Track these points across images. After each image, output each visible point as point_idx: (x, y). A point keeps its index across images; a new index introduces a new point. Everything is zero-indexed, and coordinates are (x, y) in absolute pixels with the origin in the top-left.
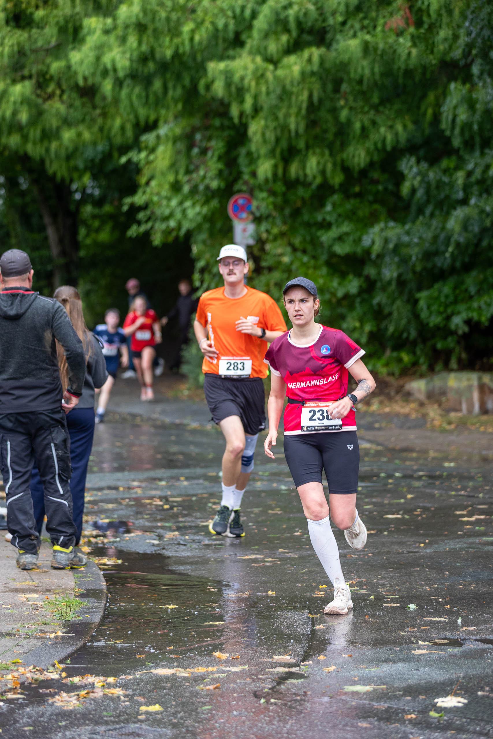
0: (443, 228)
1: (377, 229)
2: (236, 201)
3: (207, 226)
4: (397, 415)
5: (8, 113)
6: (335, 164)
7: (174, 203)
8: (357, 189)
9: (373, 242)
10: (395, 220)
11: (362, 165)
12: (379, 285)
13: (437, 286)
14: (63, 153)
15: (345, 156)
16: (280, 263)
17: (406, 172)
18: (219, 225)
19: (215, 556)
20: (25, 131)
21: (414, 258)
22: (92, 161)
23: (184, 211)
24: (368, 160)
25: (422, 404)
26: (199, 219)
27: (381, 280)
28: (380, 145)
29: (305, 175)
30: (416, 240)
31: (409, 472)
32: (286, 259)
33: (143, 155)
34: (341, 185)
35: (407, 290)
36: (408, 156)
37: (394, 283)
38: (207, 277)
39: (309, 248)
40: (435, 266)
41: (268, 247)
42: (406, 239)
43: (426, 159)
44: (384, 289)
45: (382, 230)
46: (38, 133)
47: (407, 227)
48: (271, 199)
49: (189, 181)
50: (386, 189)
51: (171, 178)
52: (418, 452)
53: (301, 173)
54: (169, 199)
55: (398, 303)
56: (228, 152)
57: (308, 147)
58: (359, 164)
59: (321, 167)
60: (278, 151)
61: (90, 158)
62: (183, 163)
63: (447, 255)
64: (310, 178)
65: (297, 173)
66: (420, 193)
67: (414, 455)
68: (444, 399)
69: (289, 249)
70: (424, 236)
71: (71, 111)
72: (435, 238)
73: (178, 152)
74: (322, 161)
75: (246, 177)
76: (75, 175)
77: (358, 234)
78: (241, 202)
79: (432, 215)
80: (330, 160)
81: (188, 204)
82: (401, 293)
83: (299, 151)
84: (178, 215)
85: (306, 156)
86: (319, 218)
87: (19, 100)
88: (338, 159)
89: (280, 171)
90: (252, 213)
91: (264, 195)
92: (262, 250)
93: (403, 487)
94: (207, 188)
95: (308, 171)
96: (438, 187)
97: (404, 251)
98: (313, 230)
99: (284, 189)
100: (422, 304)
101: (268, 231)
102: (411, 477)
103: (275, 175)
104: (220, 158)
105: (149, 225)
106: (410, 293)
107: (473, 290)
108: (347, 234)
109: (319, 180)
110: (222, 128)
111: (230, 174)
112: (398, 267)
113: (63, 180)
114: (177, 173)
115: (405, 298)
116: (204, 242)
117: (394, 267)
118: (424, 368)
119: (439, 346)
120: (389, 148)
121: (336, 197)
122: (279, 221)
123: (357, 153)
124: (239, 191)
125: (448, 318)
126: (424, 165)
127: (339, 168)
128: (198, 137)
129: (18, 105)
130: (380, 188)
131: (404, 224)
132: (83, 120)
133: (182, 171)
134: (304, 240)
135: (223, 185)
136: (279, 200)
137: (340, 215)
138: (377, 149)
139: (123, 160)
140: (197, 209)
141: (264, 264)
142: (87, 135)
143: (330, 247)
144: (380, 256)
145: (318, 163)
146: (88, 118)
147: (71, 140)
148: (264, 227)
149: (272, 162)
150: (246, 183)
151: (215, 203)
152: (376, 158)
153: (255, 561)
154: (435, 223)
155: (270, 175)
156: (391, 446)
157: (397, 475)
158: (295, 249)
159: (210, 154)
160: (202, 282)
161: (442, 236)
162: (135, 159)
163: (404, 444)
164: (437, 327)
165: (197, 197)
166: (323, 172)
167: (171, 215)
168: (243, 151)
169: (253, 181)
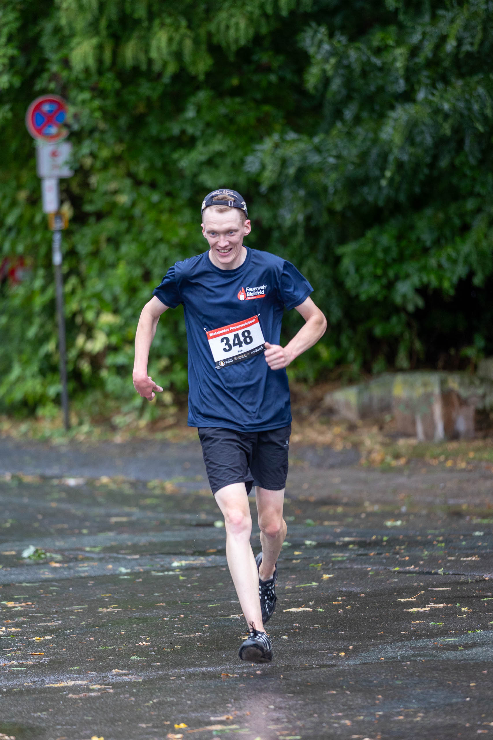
0: (375, 140)
1: (268, 144)
2: (38, 107)
4: (313, 446)
6: (196, 42)
8: (235, 81)
9: (263, 167)
10: (298, 130)
11: (242, 42)
12: (276, 234)
13: (370, 234)
15: (212, 27)
16: (114, 205)
17: (312, 50)
18: (13, 146)
19: (10, 684)
21: (331, 190)
24: (251, 32)
25: (352, 428)
27: (279, 227)
28: (269, 10)
29: (150, 62)
30: (332, 160)
31: (329, 538)
32: (124, 199)
34: (208, 75)
35: (322, 243)
36: (314, 24)
37: (301, 231)
39: (161, 179)
40: (365, 202)
41: (94, 180)
42: (315, 159)
43: (343, 29)
44: (284, 242)
45: (277, 146)
47: (317, 140)
48: (97, 103)
50: (282, 79)
52: (346, 505)
53: (142, 57)
55: (311, 263)
56: (23, 28)
57: (151, 16)
58: (237, 41)
59: (174, 47)
60: (103, 23)
63: (384, 183)
64: (157, 67)
65: (136, 58)
66: (336, 85)
67: (340, 509)
68: (387, 418)
69: (128, 182)
70: (345, 153)
72: (364, 155)
74: (177, 37)
75: (55, 68)
77: (240, 153)
78: (46, 108)
79: (357, 120)
80: (189, 34)
82: (313, 248)
83: (137, 22)
85: (149, 29)
86: (175, 129)
88: (202, 32)
89: (108, 56)
90: (67, 126)
91: (86, 95)
92: (85, 185)
93: (317, 562)
95: (154, 54)
96: (364, 74)
97: (313, 178)
98: (167, 150)
99: (117, 85)
100: (347, 264)
101: (93, 155)
102: (331, 545)
103: (100, 61)
104: (10, 39)
106: (328, 247)
107: (427, 238)
108: (221, 154)
109: (171, 69)
111: (28, 63)
112: (305, 205)
115: (320, 256)
117: (297, 206)
118: (355, 368)
119: (378, 331)
120: (284, 13)
121: (202, 96)
122: (110, 138)
123: (233, 21)
124: (44, 91)
125: (390, 286)
126: (341, 39)
127: (204, 47)
130: (273, 78)
131: (311, 135)
134: (152, 168)
135: (17, 82)
136: (110, 103)
137: (208, 125)
138: (265, 15)
141: (88, 208)
143: (195, 175)
144: (275, 188)
145: (170, 40)
148: (86, 148)
149: (95, 41)
150: (54, 77)
151: (4, 110)
152: (264, 30)
153: (74, 690)
154: (360, 131)
155: (91, 62)
156: (301, 497)
157: (308, 542)
158: (137, 183)
161: (374, 152)
163: (324, 493)
164: (373, 302)
166: (178, 55)
168: (47, 26)
169: (65, 74)
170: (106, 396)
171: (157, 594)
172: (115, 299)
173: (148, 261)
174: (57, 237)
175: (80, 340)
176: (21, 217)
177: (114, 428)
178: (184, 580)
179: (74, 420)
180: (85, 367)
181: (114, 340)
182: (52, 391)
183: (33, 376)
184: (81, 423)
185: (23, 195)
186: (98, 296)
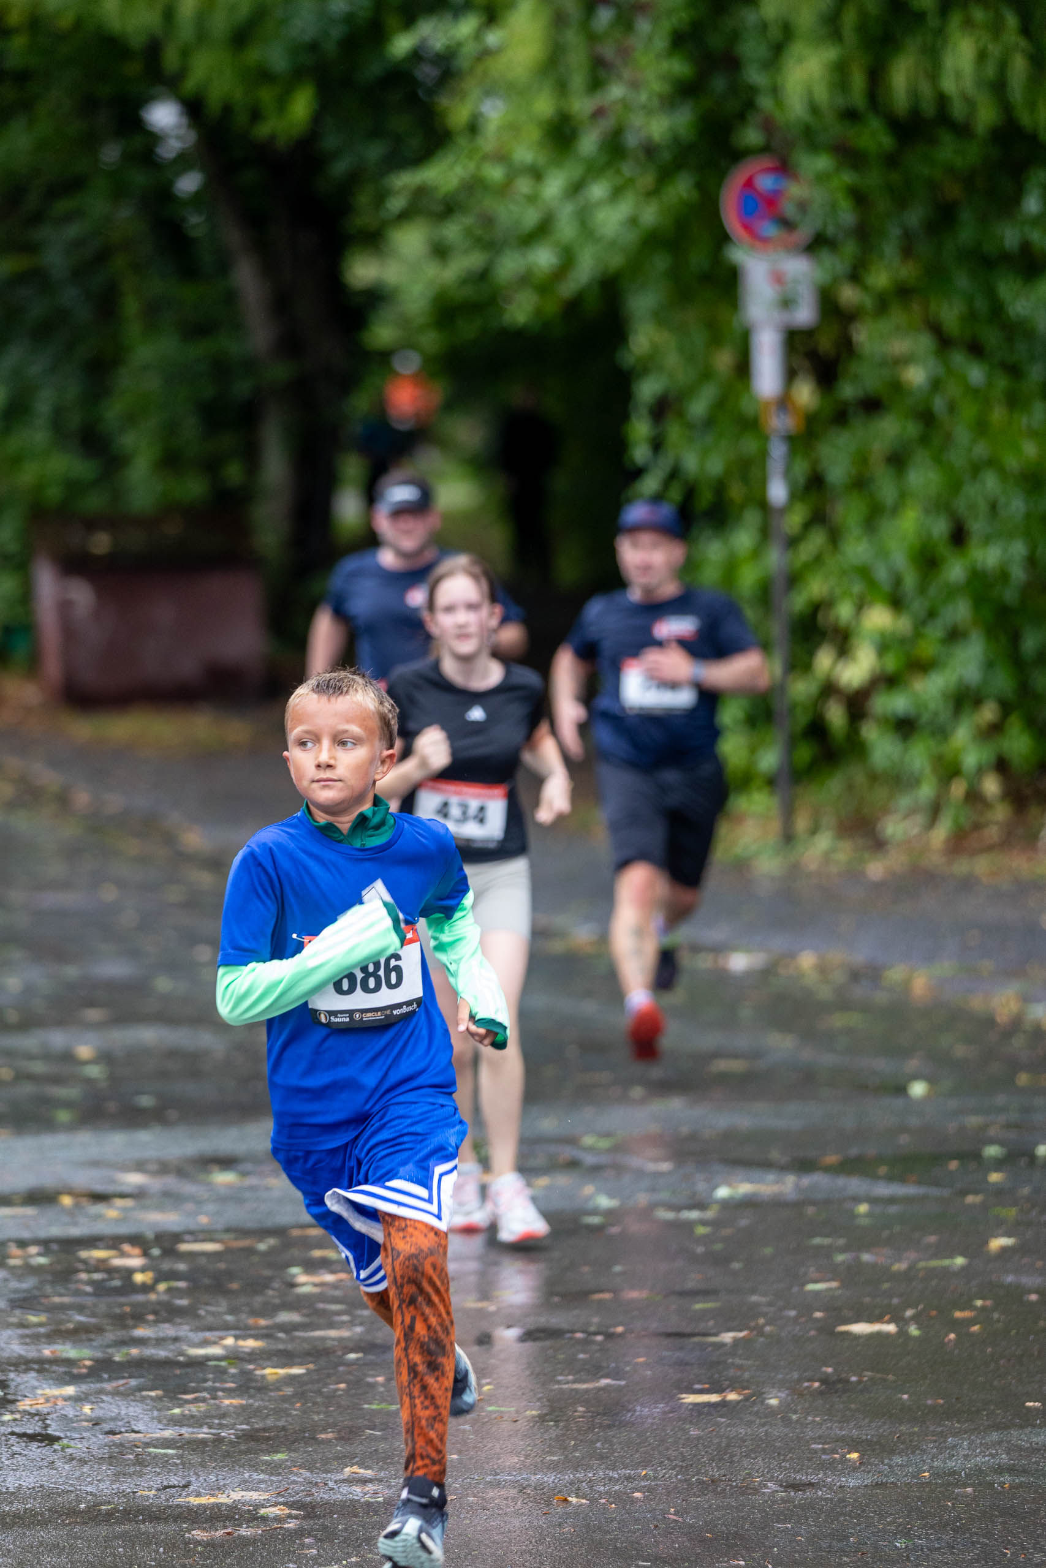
2: (749, 183)
3: (661, 262)
7: (554, 186)
16: (897, 387)
18: (697, 259)
23: (583, 217)
26: (634, 241)
29: (942, 99)
33: (465, 28)
38: (674, 432)
39: (991, 337)
41: (863, 335)
48: (848, 177)
49: (597, 115)
51: (544, 106)
53: (926, 90)
54: (537, 174)
59: (991, 71)
64: (956, 108)
65: (913, 91)
69: (924, 342)
73: (562, 20)
74: (995, 50)
75: (765, 103)
76: (266, 96)
78: (765, 183)
80: (1023, 43)
81: (598, 190)
83: (920, 17)
84: (567, 229)
85: (940, 32)
86: (1010, 237)
89: (859, 84)
91: (824, 162)
92: (843, 341)
95: (949, 85)
99: (890, 142)
104: (677, 41)
109: (986, 116)
114: (562, 88)
122: (890, 250)
124: (751, 151)
134: (971, 316)
136: (874, 179)
139: (405, 46)
140: (628, 207)
141: (848, 391)
145: (982, 56)
149: (832, 54)
151: (682, 188)
155: (823, 95)
158: (945, 343)
159: (645, 26)
160: (657, 445)
162: (440, 43)
165: (627, 169)
166: (999, 87)
167: (543, 230)
170: (874, 778)
172: (898, 582)
173: (961, 505)
174: (778, 451)
175: (824, 660)
176: (721, 404)
177: (879, 845)
179: (802, 823)
180: (836, 715)
181: (891, 664)
182: (766, 762)
184: (814, 831)
185: (724, 360)
186: (864, 573)
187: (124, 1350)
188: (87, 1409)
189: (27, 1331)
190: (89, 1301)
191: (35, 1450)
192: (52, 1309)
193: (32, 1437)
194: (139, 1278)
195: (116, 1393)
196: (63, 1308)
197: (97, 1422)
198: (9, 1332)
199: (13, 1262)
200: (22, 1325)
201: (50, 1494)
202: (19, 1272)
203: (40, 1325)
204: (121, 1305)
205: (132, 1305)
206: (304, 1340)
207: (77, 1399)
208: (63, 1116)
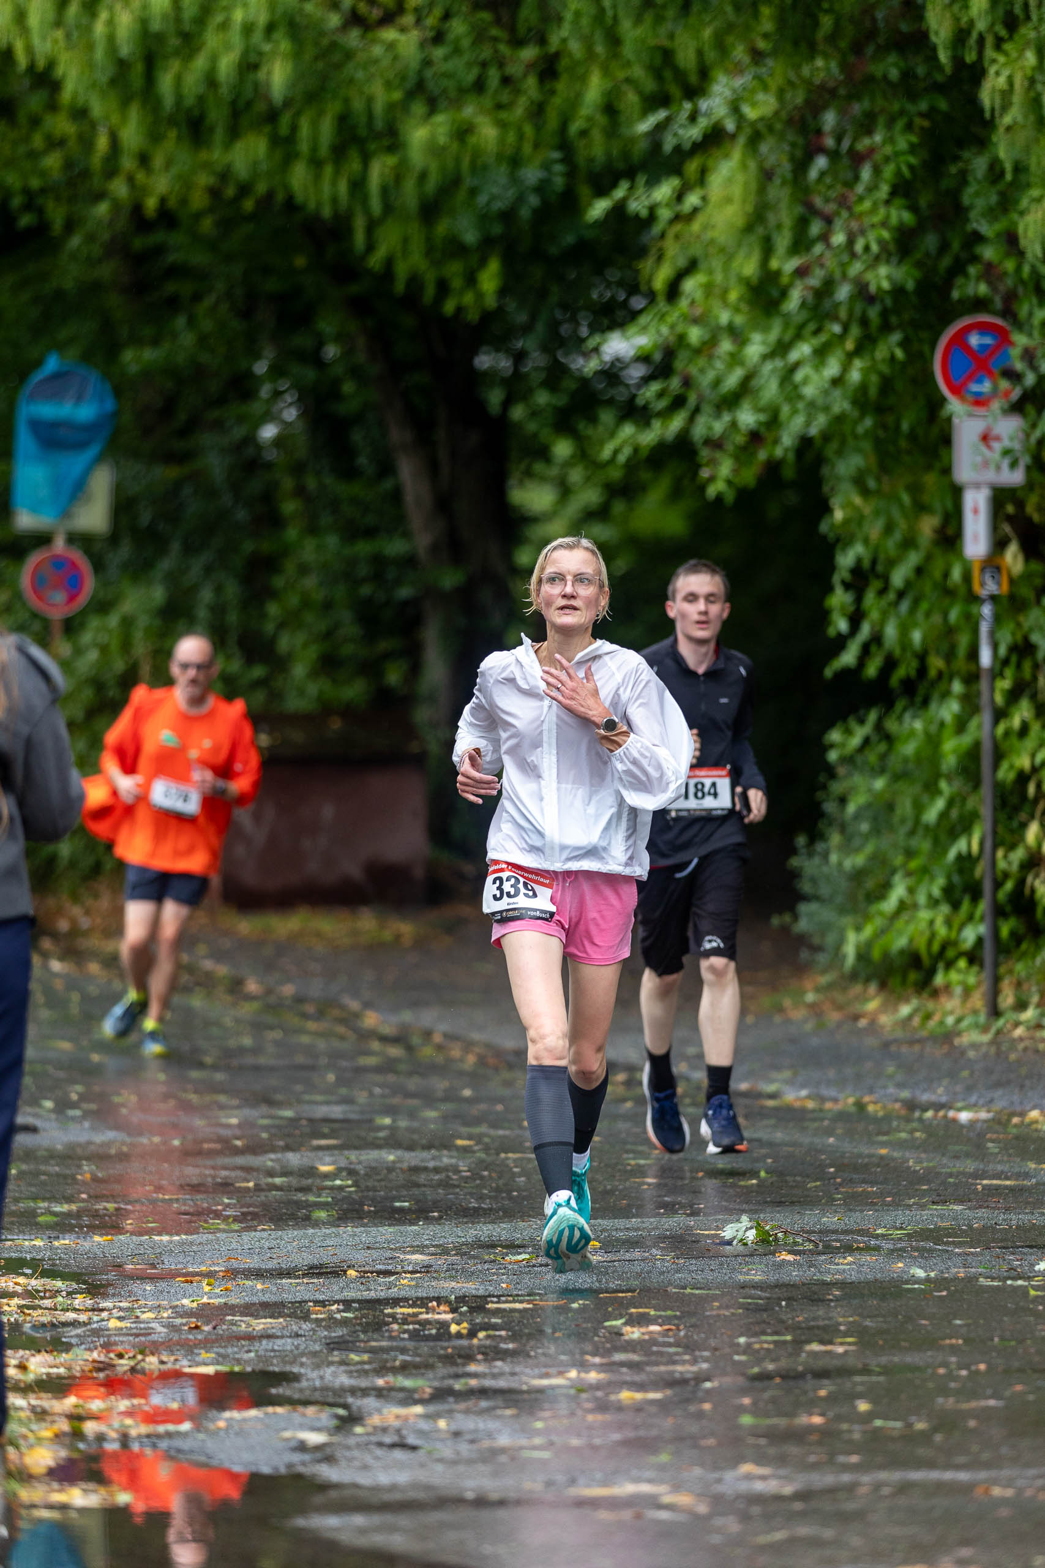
2: (959, 340)
3: (865, 425)
5: (227, 64)
7: (756, 347)
14: (409, 196)
20: (285, 120)
22: (508, 216)
23: (789, 375)
26: (840, 404)
33: (664, 191)
46: (327, 129)
49: (801, 272)
51: (750, 267)
54: (740, 335)
56: (929, 166)
61: (498, 205)
62: (785, 215)
71: (439, 52)
73: (767, 175)
78: (976, 340)
84: (770, 389)
87: (262, 19)
90: (1013, 377)
94: (862, 293)
105: (676, 423)
110: (908, 86)
111: (944, 246)
113: (415, 282)
116: (859, 482)
124: (968, 305)
128: (830, 119)
129: (257, 36)
132: (479, 86)
133: (783, 242)
135: (910, 280)
139: (599, 208)
140: (832, 368)
142: (488, 133)
146: (493, 76)
147: (434, 149)
159: (866, 173)
162: (637, 206)
165: (830, 329)
167: (745, 390)
168: (979, 165)
169: (1010, 265)
171: (958, 1322)
174: (986, 610)
178: (1037, 1297)
179: (1007, 999)
182: (969, 935)
183: (934, 903)
184: (1021, 1005)
185: (928, 526)
187: (463, 1381)
188: (442, 1424)
189: (352, 1368)
190: (410, 1345)
191: (398, 1454)
192: (372, 1351)
193: (393, 1446)
194: (454, 1328)
195: (467, 1412)
196: (382, 1350)
197: (457, 1434)
198: (332, 1368)
199: (314, 1316)
200: (343, 1363)
201: (428, 1488)
202: (323, 1324)
203: (363, 1363)
204: (446, 1348)
205: (454, 1348)
206: (651, 1373)
207: (426, 1417)
208: (322, 1214)
